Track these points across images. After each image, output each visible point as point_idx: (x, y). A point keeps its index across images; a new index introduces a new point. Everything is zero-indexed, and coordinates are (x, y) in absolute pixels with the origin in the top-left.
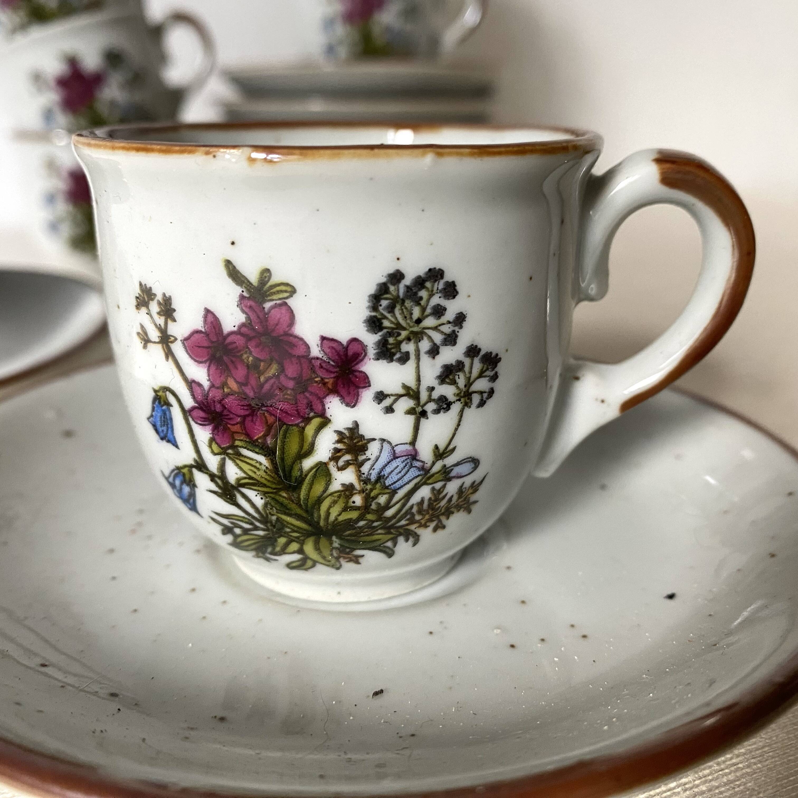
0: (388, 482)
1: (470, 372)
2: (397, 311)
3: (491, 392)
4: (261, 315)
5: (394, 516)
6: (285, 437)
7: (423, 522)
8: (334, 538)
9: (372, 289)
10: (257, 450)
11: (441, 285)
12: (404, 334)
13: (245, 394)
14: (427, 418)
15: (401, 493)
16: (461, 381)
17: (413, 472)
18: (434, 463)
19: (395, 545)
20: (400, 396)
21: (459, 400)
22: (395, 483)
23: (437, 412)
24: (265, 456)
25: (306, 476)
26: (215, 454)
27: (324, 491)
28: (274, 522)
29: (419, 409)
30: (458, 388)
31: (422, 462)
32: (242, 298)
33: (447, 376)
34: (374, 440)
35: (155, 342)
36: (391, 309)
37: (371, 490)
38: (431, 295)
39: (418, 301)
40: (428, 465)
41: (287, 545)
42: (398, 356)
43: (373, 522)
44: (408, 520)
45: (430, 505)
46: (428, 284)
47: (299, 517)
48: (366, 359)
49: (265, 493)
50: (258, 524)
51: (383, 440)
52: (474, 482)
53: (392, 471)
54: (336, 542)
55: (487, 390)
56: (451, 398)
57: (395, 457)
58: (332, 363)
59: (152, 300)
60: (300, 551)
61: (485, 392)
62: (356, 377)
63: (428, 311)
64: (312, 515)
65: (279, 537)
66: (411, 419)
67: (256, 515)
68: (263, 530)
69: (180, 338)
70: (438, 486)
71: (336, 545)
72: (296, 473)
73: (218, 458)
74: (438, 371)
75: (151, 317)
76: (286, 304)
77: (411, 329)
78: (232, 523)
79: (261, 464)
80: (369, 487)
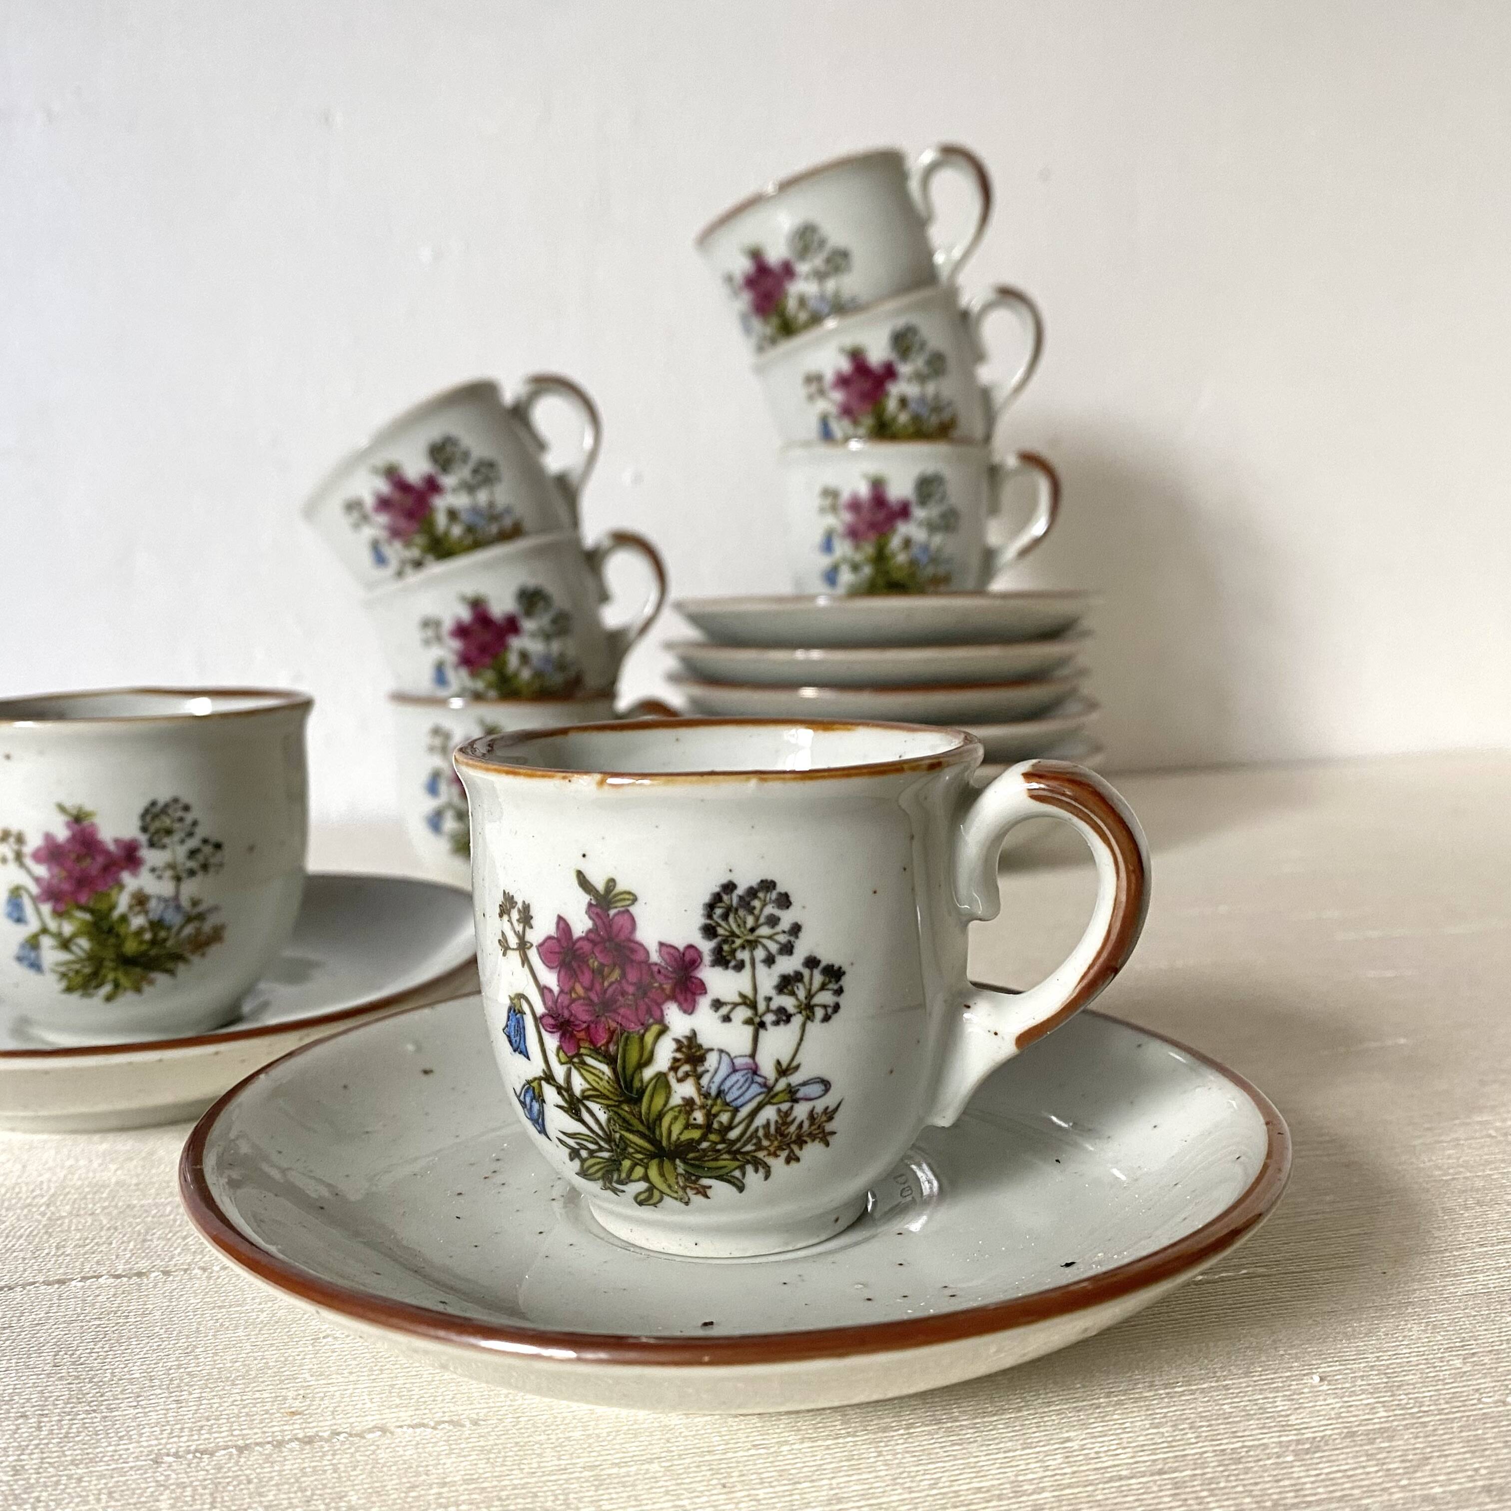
0: (729, 1098)
1: (811, 984)
2: (731, 919)
3: (837, 1007)
4: (607, 923)
5: (738, 1139)
6: (626, 1044)
7: (772, 1149)
8: (678, 1161)
9: (707, 898)
10: (600, 1058)
11: (774, 895)
12: (738, 942)
13: (591, 1001)
14: (766, 1030)
15: (744, 1112)
16: (801, 993)
18: (777, 1080)
19: (744, 1174)
20: (736, 1005)
21: (800, 1013)
22: (736, 1099)
23: (776, 1023)
24: (608, 1064)
25: (647, 1087)
26: (562, 1063)
27: (665, 1105)
28: (617, 1141)
29: (757, 1020)
30: (797, 999)
31: (765, 1078)
32: (590, 905)
33: (785, 987)
34: (712, 1050)
35: (513, 949)
36: (725, 917)
37: (712, 1106)
38: (764, 905)
39: (751, 910)
40: (771, 1082)
41: (631, 1170)
42: (733, 963)
43: (717, 1143)
44: (755, 1144)
45: (777, 1129)
46: (761, 895)
47: (642, 1135)
48: (701, 967)
49: (608, 1107)
50: (602, 1143)
51: (721, 1051)
52: (827, 1108)
53: (732, 1086)
54: (681, 1168)
55: (832, 1005)
56: (791, 1009)
57: (735, 1070)
58: (669, 968)
59: (514, 907)
60: (646, 1178)
61: (829, 1006)
62: (693, 983)
63: (762, 920)
64: (654, 1133)
65: (623, 1159)
66: (749, 1030)
67: (600, 1133)
68: (608, 1151)
69: (535, 944)
70: (785, 1107)
71: (680, 1170)
72: (637, 1084)
73: (565, 1067)
74: (775, 980)
75: (512, 924)
76: (628, 911)
77: (745, 938)
78: (578, 1144)
79: (603, 1073)
80: (710, 1102)
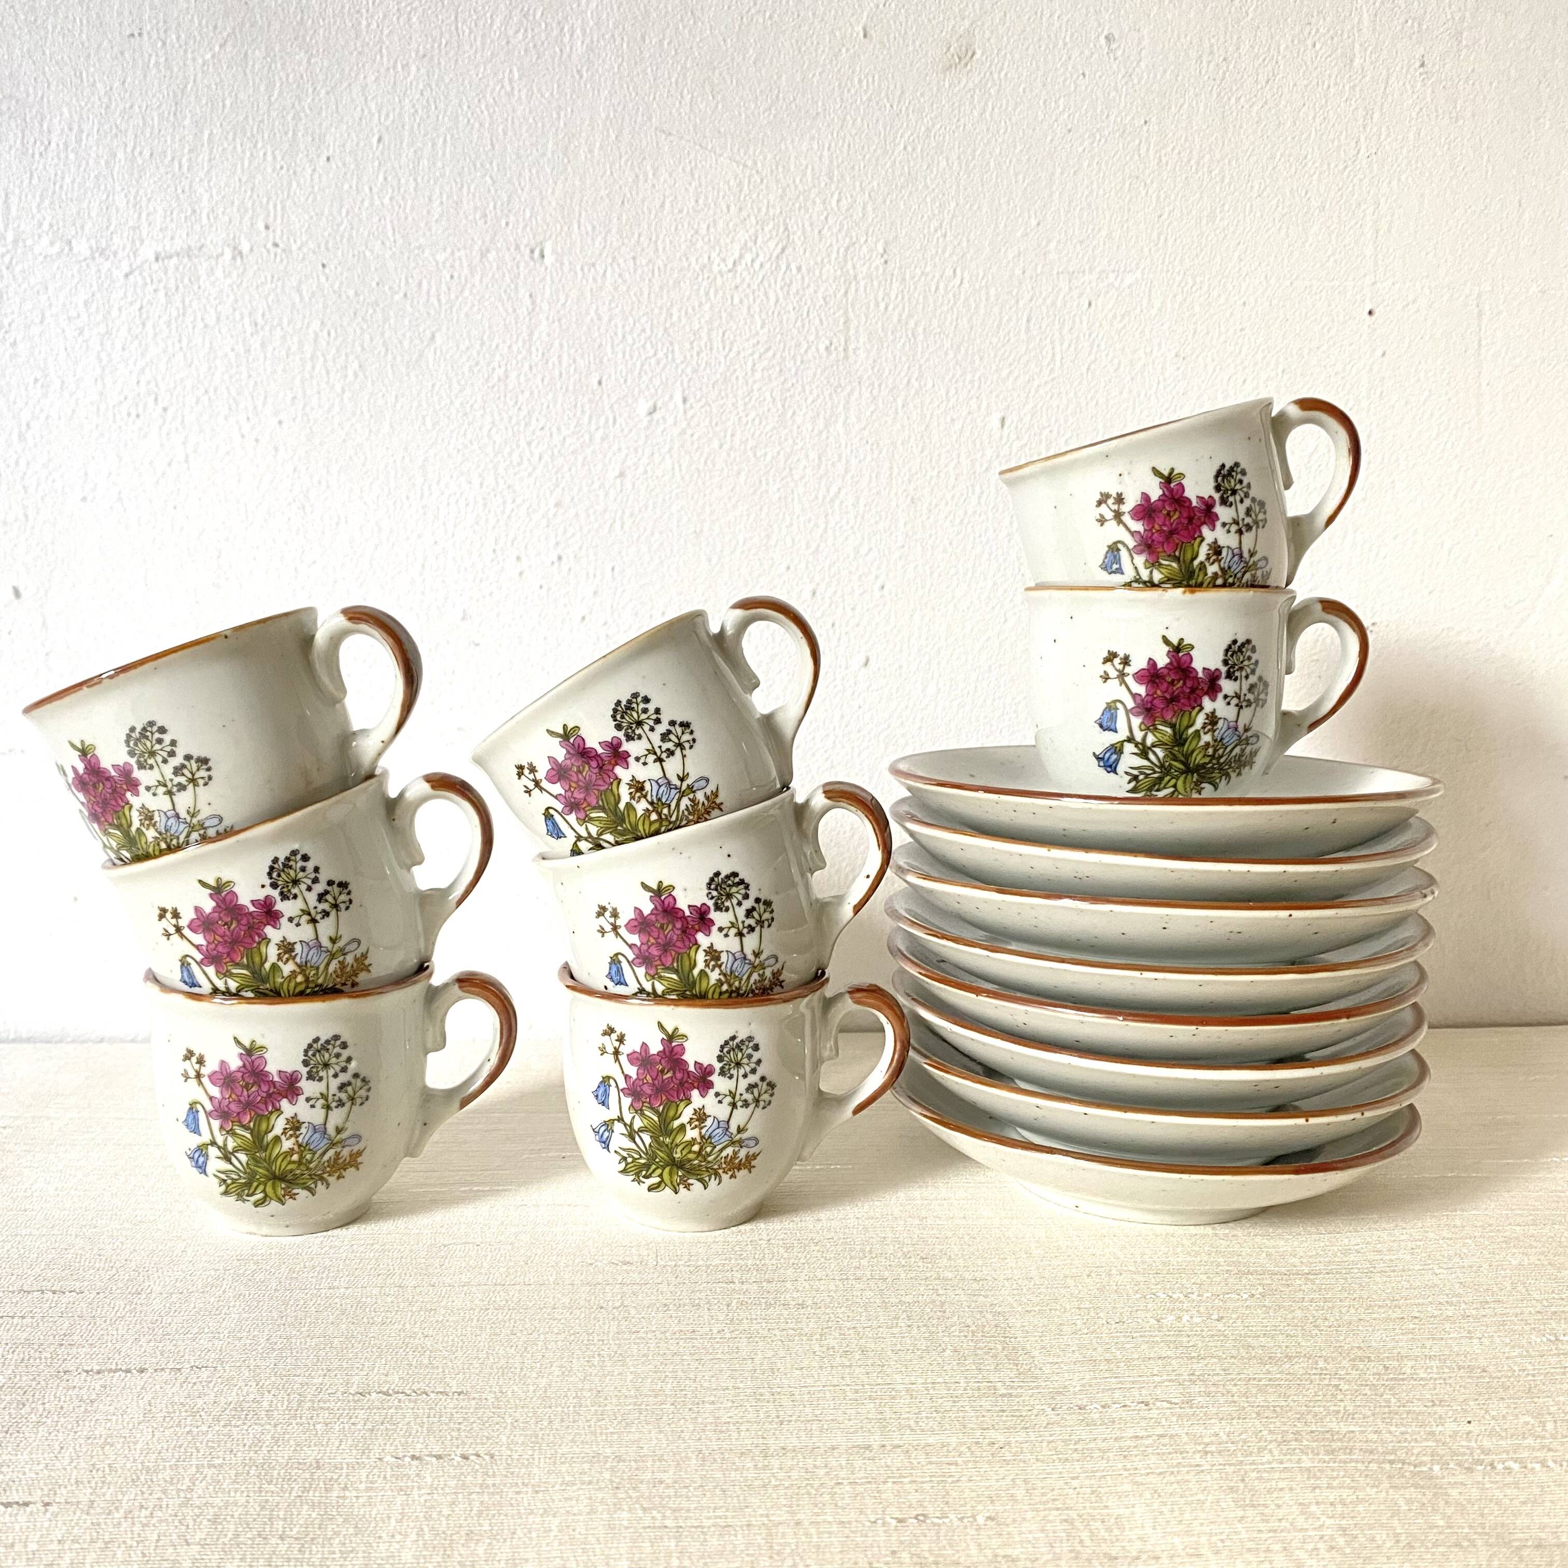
17: (1235, 738)
